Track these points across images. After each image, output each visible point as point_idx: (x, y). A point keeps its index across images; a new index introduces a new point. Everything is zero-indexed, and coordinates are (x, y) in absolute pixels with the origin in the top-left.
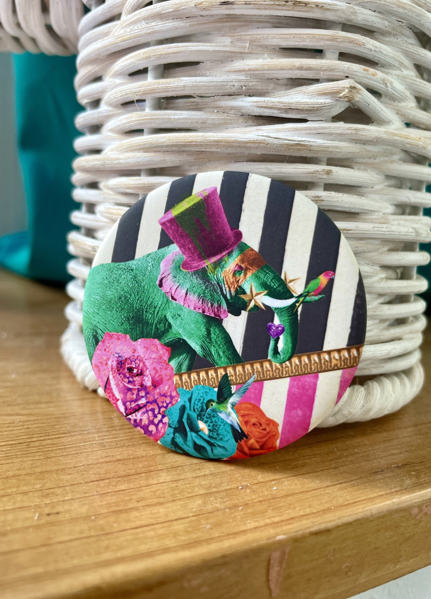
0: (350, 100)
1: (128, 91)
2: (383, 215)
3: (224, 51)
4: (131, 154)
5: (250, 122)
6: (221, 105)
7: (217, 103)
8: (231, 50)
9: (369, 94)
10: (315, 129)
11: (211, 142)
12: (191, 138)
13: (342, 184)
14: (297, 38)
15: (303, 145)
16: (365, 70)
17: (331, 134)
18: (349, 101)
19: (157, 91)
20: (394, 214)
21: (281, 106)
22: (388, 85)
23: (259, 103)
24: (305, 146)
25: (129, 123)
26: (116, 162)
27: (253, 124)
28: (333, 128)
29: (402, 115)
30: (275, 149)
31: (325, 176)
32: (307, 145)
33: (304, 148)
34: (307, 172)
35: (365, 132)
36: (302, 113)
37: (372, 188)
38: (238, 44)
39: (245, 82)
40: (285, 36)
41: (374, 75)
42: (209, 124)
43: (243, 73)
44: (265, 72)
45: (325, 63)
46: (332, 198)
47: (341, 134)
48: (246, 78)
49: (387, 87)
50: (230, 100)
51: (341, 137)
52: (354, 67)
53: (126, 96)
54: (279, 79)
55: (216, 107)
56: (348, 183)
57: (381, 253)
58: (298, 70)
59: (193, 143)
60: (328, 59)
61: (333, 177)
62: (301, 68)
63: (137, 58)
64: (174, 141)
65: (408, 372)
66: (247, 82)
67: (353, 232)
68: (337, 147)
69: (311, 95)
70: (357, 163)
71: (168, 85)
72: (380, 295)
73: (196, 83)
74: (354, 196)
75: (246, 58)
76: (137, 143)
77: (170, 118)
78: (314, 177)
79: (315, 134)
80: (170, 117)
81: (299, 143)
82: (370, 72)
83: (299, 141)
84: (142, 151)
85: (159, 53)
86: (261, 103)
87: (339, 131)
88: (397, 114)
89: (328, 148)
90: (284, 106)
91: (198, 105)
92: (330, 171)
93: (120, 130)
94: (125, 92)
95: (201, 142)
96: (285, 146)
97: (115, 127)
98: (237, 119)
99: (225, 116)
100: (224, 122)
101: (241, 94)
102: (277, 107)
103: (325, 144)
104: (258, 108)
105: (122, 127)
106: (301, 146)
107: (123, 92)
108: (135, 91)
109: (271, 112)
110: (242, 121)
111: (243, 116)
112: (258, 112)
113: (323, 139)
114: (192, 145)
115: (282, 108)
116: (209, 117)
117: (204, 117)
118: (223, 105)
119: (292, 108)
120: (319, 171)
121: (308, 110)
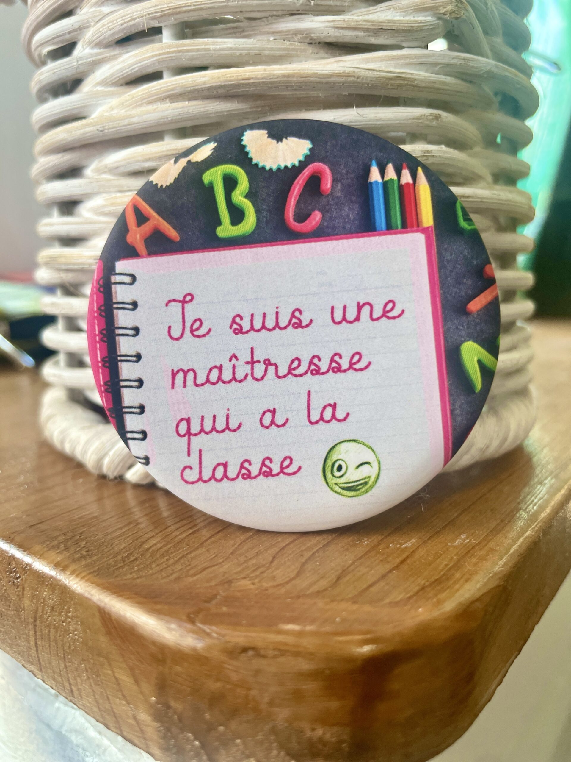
1: (135, 14)
4: (150, 107)
5: (322, 53)
6: (281, 29)
7: (274, 26)
9: (474, 14)
10: (416, 56)
11: (278, 77)
12: (248, 74)
15: (405, 79)
17: (436, 64)
21: (368, 25)
23: (336, 23)
24: (407, 80)
27: (326, 56)
28: (438, 56)
30: (368, 84)
31: (434, 123)
32: (410, 78)
33: (406, 82)
34: (412, 117)
35: (475, 63)
36: (397, 35)
42: (265, 56)
46: (444, 154)
47: (448, 65)
50: (293, 20)
51: (446, 69)
53: (131, 23)
55: (273, 33)
59: (252, 81)
61: (442, 124)
64: (222, 79)
68: (444, 83)
69: (405, 12)
77: (209, 50)
78: (420, 125)
79: (416, 64)
81: (400, 75)
83: (399, 73)
84: (168, 101)
86: (340, 23)
87: (446, 61)
89: (434, 83)
90: (373, 25)
91: (243, 31)
92: (439, 116)
93: (121, 77)
94: (130, 17)
95: (263, 79)
96: (382, 81)
97: (112, 75)
98: (304, 49)
99: (288, 44)
100: (287, 52)
101: (307, 12)
102: (363, 27)
103: (430, 77)
104: (336, 30)
105: (127, 72)
106: (402, 80)
107: (127, 17)
108: (149, 12)
109: (355, 35)
110: (311, 51)
111: (311, 45)
112: (335, 37)
113: (427, 71)
114: (249, 84)
115: (370, 29)
116: (266, 46)
117: (257, 46)
118: (283, 29)
119: (383, 28)
120: (426, 115)
121: (405, 30)
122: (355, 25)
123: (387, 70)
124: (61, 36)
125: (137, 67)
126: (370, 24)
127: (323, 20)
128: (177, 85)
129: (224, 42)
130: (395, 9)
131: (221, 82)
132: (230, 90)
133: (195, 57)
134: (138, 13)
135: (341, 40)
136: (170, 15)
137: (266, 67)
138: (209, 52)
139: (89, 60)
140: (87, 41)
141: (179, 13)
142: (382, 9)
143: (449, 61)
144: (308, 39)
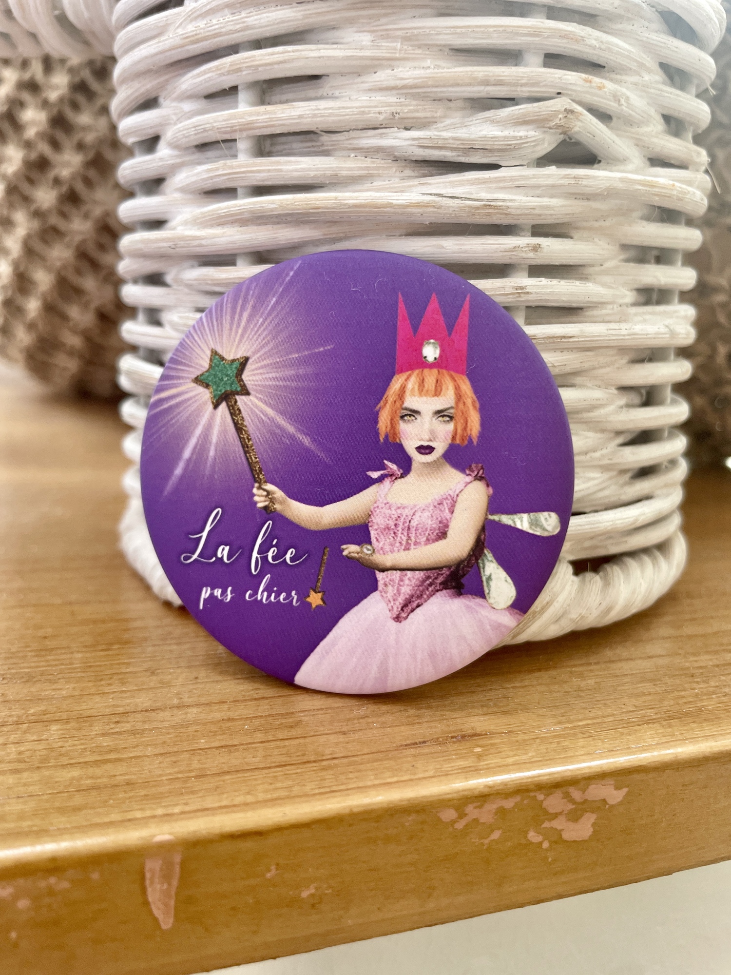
0: (566, 131)
2: (619, 308)
3: (361, 58)
4: (219, 230)
6: (361, 146)
7: (355, 142)
8: (372, 55)
9: (594, 120)
11: (350, 207)
12: (318, 202)
13: (557, 264)
14: (477, 32)
16: (586, 81)
17: (538, 187)
18: (564, 133)
19: (256, 125)
20: (635, 304)
21: (457, 144)
22: (623, 101)
23: (421, 141)
24: (497, 209)
25: (212, 178)
26: (196, 243)
27: (412, 174)
28: (540, 177)
29: (644, 147)
30: (450, 214)
31: (531, 255)
32: (503, 206)
33: (496, 211)
34: (503, 250)
35: (590, 180)
36: (490, 155)
37: (602, 265)
38: (383, 44)
39: (398, 106)
40: (458, 30)
41: (600, 88)
42: (343, 176)
43: (394, 92)
44: (429, 90)
45: (525, 73)
46: (543, 288)
47: (553, 186)
48: (398, 100)
49: (620, 105)
50: (374, 136)
51: (552, 190)
52: (569, 77)
53: (205, 134)
54: (451, 100)
55: (354, 149)
56: (565, 262)
57: (618, 368)
58: (482, 85)
59: (321, 210)
60: (526, 66)
62: (486, 82)
63: (219, 72)
65: (662, 547)
66: (401, 106)
67: (576, 340)
68: (548, 207)
69: (503, 125)
70: (577, 228)
71: (274, 116)
72: (618, 433)
73: (320, 112)
74: (575, 281)
75: (398, 67)
76: (229, 212)
78: (513, 257)
79: (513, 187)
80: (279, 167)
81: (489, 203)
82: (594, 85)
83: (488, 200)
85: (257, 63)
86: (425, 141)
87: (550, 182)
88: (637, 145)
89: (534, 209)
90: (462, 144)
91: (322, 145)
92: (538, 245)
95: (333, 208)
96: (467, 210)
98: (388, 167)
99: (369, 162)
101: (392, 126)
102: (452, 146)
103: (529, 202)
104: (421, 149)
106: (493, 208)
110: (395, 170)
111: (395, 162)
112: (421, 156)
113: (528, 195)
115: (460, 148)
116: (344, 165)
117: (334, 165)
118: (364, 146)
119: (474, 147)
120: (521, 246)
121: (501, 149)
122: (443, 143)
123: (474, 197)
124: (143, 130)
126: (459, 142)
127: (408, 137)
130: (493, 122)
134: (210, 125)
141: (251, 129)
143: (554, 182)
144: (393, 156)
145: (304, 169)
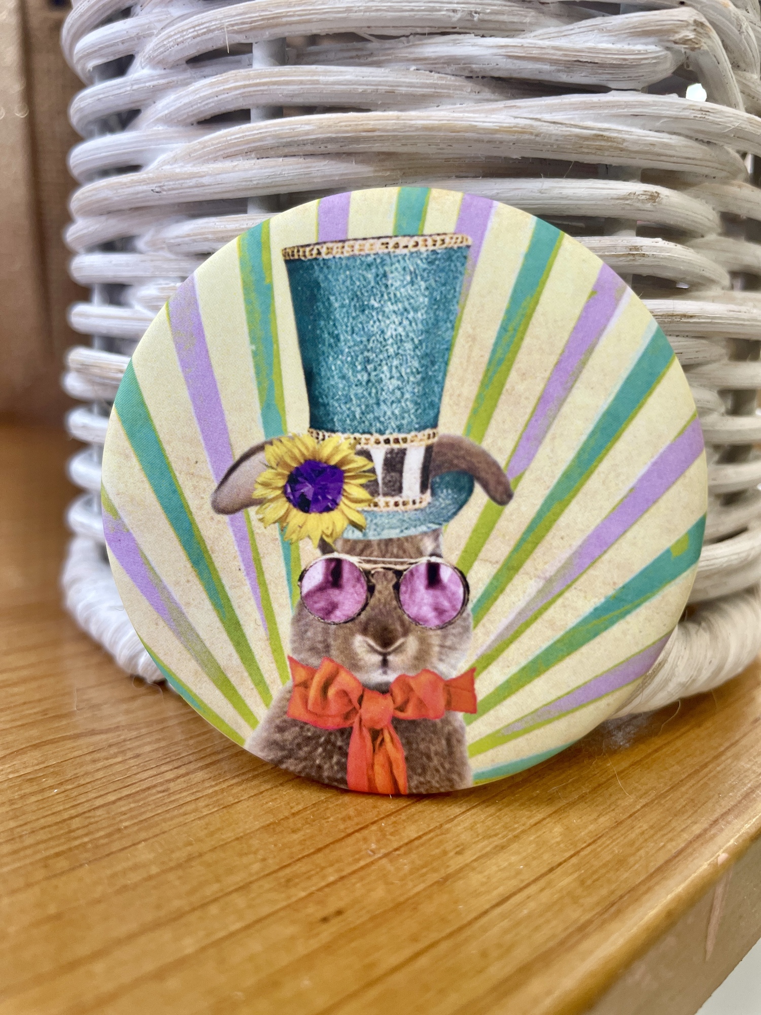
1: (213, 23)
4: (228, 164)
5: (487, 94)
6: (427, 55)
7: (417, 50)
9: (720, 43)
10: (627, 105)
11: (417, 129)
12: (372, 122)
15: (608, 139)
17: (658, 117)
19: (284, 20)
21: (558, 55)
23: (509, 49)
24: (611, 141)
26: (193, 182)
27: (493, 97)
28: (662, 106)
30: (552, 145)
31: (649, 206)
32: (616, 138)
33: (609, 144)
34: (615, 196)
35: (718, 116)
36: (600, 71)
37: (703, 237)
39: (477, 3)
41: (725, 5)
42: (401, 95)
46: (662, 252)
47: (676, 119)
50: (444, 43)
51: (674, 125)
53: (208, 36)
54: (544, 3)
55: (415, 60)
61: (661, 207)
64: (333, 129)
66: (481, 4)
67: (698, 320)
68: (666, 145)
69: (615, 36)
72: (717, 447)
76: (243, 137)
77: (317, 82)
78: (628, 207)
79: (626, 116)
80: (315, 78)
81: (601, 133)
83: (600, 129)
84: (253, 155)
86: (516, 50)
87: (672, 112)
88: (744, 92)
89: (653, 145)
90: (566, 55)
91: (371, 55)
92: (656, 195)
93: (190, 114)
94: (206, 28)
95: (394, 130)
96: (573, 141)
97: (179, 109)
98: (459, 86)
99: (435, 77)
100: (433, 90)
101: (467, 31)
102: (550, 57)
103: (648, 136)
104: (509, 60)
105: (199, 108)
106: (604, 140)
107: (201, 27)
108: (232, 23)
109: (536, 69)
110: (469, 90)
111: (470, 79)
112: (507, 70)
113: (643, 127)
114: (372, 137)
115: (561, 60)
116: (403, 80)
117: (390, 79)
118: (430, 55)
119: (581, 60)
120: (637, 193)
121: (614, 64)
122: (539, 54)
123: (581, 124)
124: (112, 45)
125: (213, 102)
126: (561, 53)
127: (491, 44)
128: (268, 134)
129: (341, 72)
130: (601, 30)
131: (332, 132)
132: (345, 146)
133: (297, 92)
134: (217, 22)
135: (515, 75)
136: (262, 28)
137: (399, 113)
138: (317, 86)
139: (147, 84)
140: (147, 56)
141: (277, 25)
142: (582, 30)
143: (678, 113)
144: (467, 71)
145: (350, 81)
